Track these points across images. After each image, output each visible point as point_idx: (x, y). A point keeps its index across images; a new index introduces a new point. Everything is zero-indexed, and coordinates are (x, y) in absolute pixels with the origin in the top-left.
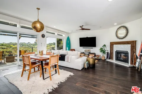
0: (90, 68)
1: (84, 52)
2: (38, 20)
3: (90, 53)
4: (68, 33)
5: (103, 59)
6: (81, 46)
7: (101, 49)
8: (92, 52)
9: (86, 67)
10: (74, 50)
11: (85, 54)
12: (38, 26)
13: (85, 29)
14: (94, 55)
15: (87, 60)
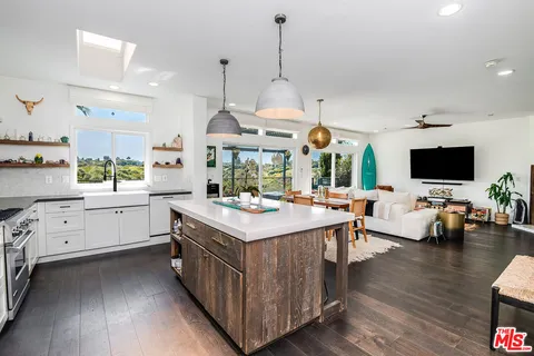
0: (447, 240)
1: (428, 195)
2: (320, 124)
3: (449, 201)
4: (368, 135)
5: (500, 222)
6: (415, 175)
7: (494, 187)
8: (456, 197)
9: (435, 234)
10: (390, 189)
11: (430, 202)
12: (320, 136)
13: (434, 126)
14: (464, 208)
15: (438, 218)
